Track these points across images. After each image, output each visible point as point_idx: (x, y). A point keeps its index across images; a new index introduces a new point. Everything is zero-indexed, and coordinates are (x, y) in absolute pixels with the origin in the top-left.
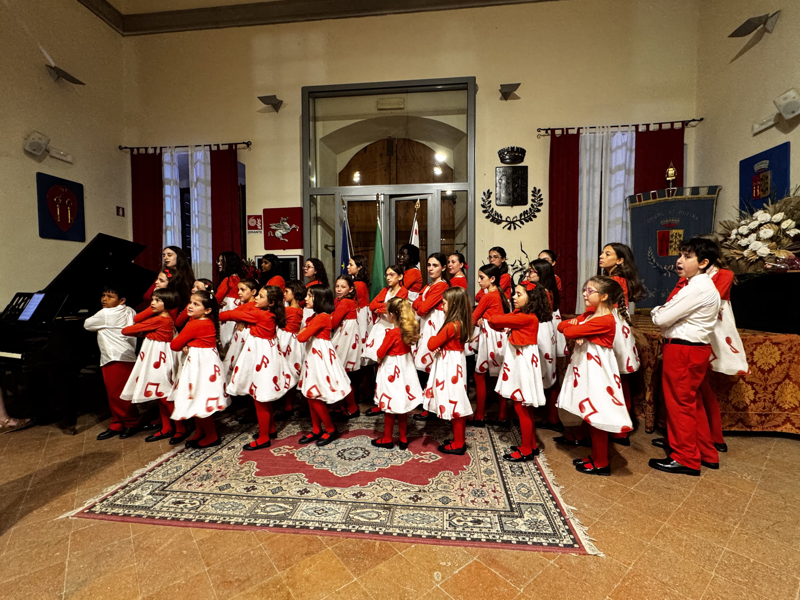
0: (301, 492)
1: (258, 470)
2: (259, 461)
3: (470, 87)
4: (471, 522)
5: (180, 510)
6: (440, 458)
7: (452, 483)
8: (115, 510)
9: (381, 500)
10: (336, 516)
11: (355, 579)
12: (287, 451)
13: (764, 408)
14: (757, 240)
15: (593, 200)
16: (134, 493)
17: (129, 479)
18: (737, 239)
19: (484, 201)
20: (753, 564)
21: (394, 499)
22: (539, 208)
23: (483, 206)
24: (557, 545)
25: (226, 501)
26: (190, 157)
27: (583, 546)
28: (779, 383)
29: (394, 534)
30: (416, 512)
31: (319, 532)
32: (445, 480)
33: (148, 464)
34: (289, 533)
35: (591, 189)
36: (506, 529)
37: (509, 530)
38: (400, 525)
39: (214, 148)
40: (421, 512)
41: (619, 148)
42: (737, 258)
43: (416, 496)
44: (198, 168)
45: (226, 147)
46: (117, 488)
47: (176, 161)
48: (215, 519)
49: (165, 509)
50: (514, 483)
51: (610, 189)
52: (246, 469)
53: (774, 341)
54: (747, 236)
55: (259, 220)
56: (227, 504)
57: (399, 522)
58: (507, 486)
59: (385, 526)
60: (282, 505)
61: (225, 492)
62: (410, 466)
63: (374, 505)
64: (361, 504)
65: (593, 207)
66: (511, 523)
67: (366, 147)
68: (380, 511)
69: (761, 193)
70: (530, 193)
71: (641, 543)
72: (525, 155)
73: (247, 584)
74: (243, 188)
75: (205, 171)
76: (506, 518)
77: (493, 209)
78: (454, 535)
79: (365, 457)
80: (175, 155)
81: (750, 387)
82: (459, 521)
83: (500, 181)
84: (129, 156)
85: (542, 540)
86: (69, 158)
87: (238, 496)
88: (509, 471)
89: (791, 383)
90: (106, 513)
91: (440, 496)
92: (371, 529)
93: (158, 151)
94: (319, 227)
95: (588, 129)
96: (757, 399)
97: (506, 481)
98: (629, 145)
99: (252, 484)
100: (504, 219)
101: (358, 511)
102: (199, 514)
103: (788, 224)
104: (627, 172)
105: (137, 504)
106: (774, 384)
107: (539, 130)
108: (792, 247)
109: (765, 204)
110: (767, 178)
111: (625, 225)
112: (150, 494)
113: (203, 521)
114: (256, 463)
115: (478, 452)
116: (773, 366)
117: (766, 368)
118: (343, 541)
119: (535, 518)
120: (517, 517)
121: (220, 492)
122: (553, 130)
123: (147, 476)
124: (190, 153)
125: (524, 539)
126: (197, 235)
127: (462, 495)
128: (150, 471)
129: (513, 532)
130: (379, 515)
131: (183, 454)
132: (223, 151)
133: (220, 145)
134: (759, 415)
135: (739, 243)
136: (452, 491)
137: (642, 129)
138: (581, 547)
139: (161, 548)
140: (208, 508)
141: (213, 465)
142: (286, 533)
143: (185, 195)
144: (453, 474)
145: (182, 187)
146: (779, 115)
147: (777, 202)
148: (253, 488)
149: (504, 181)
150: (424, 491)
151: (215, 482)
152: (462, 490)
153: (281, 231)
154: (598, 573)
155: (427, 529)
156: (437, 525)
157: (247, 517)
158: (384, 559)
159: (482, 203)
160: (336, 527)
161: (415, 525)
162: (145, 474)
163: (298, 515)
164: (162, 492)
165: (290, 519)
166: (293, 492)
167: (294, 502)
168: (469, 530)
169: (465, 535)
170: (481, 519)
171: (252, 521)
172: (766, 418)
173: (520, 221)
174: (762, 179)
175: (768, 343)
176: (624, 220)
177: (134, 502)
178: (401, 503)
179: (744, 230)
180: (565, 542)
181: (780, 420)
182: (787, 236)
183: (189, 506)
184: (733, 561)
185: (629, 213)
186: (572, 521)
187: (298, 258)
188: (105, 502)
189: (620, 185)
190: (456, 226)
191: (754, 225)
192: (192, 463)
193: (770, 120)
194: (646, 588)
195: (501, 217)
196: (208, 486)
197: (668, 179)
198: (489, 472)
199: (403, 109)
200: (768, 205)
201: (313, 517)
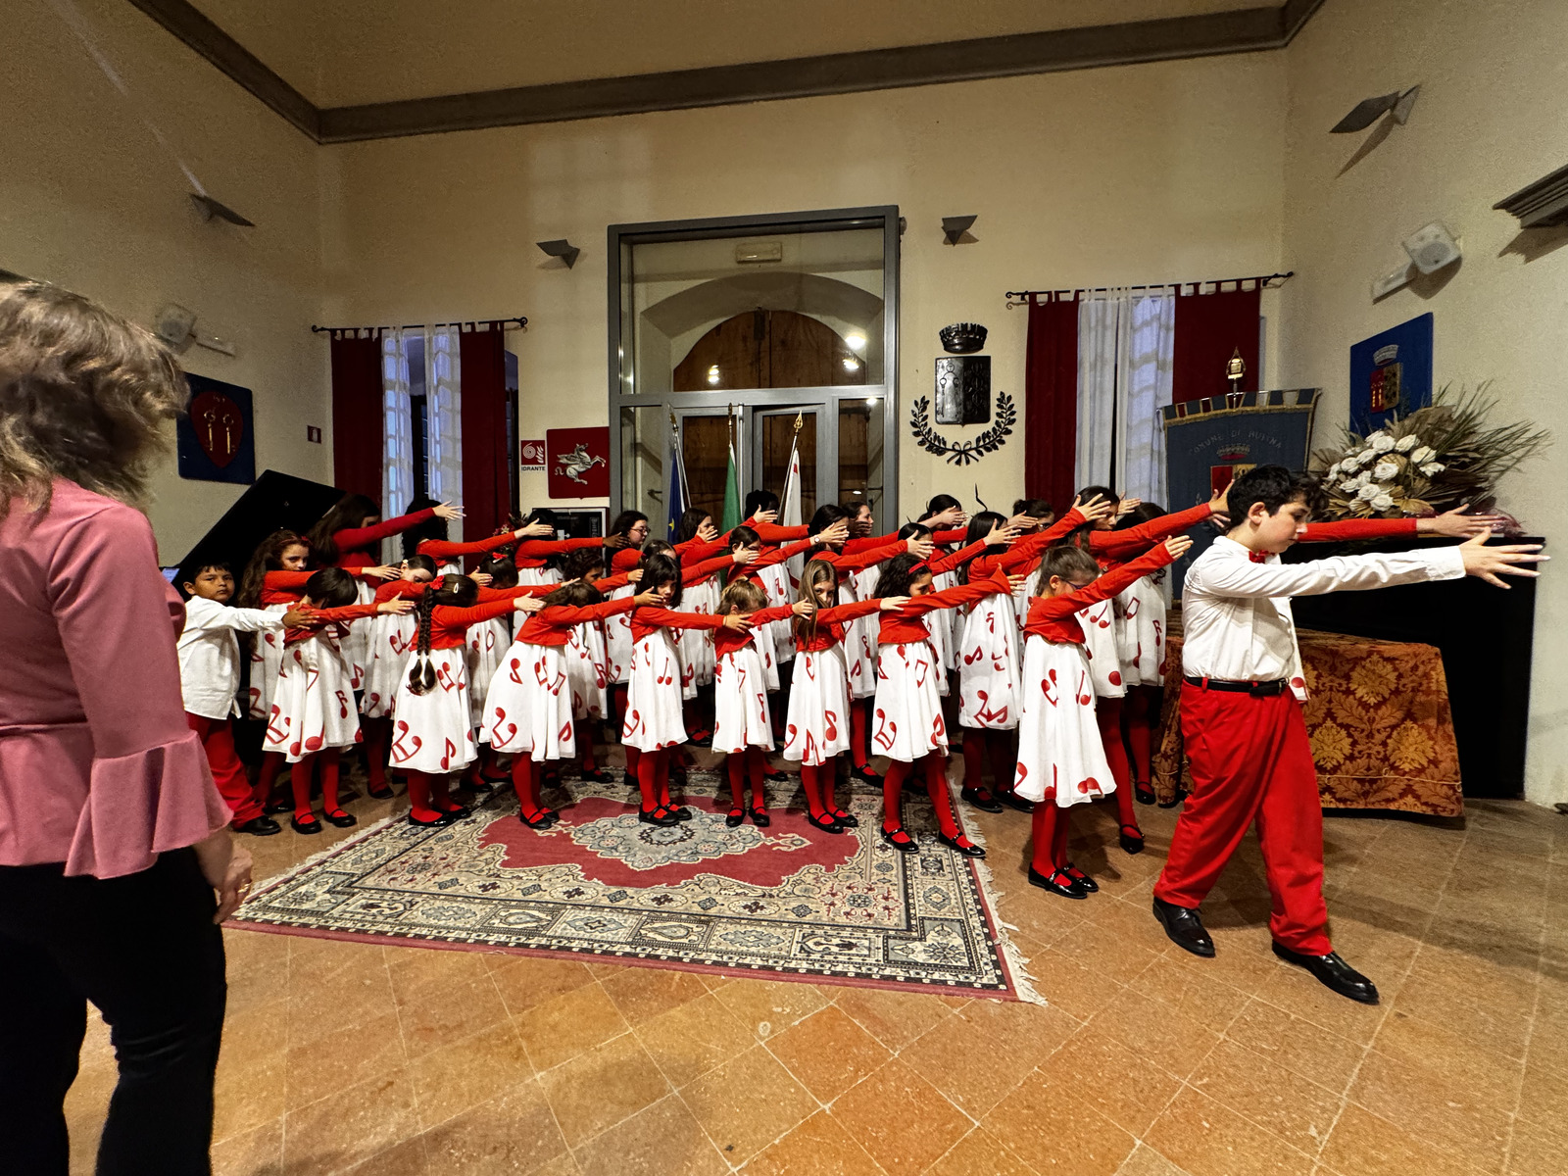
0: (569, 894)
1: (506, 858)
2: (512, 844)
3: (890, 224)
4: (837, 945)
5: (370, 918)
6: (808, 843)
7: (820, 885)
8: (269, 916)
9: (697, 909)
10: (618, 932)
11: (631, 1029)
12: (560, 828)
13: (1368, 769)
14: (1371, 482)
15: (1101, 414)
16: (303, 889)
17: (299, 868)
18: (1338, 481)
19: (915, 415)
20: (1293, 1022)
21: (719, 907)
22: (1009, 427)
23: (914, 424)
24: (971, 985)
25: (447, 904)
26: (427, 345)
27: (1013, 989)
28: (1393, 727)
29: (707, 962)
30: (749, 928)
31: (587, 957)
32: (810, 878)
33: (331, 845)
34: (538, 956)
35: (1097, 393)
36: (891, 958)
37: (898, 959)
38: (719, 947)
39: (467, 329)
40: (759, 929)
41: (1146, 324)
42: (1339, 514)
43: (756, 904)
44: (440, 362)
45: (486, 328)
46: (277, 881)
47: (404, 350)
48: (424, 932)
49: (348, 916)
50: (921, 885)
51: (1131, 395)
52: (488, 855)
53: (1386, 655)
54: (1355, 475)
55: (540, 449)
56: (447, 910)
57: (719, 944)
58: (910, 891)
59: (696, 950)
60: (535, 913)
61: (448, 891)
62: (755, 855)
63: (684, 916)
64: (664, 915)
65: (1101, 425)
66: (902, 950)
67: (719, 327)
68: (690, 925)
69: (1385, 401)
70: (994, 403)
71: (1113, 986)
72: (985, 338)
73: (456, 1033)
74: (515, 395)
75: (452, 368)
76: (897, 941)
77: (930, 429)
78: (804, 966)
79: (684, 840)
80: (403, 340)
81: (1343, 733)
82: (820, 944)
83: (943, 382)
84: (327, 343)
85: (948, 977)
86: (229, 349)
87: (467, 898)
88: (918, 867)
89: (1416, 726)
90: (253, 920)
91: (794, 904)
92: (671, 953)
93: (375, 335)
94: (639, 459)
95: (1093, 292)
96: (1356, 754)
97: (909, 882)
98: (1163, 317)
99: (492, 880)
100: (949, 446)
101: (656, 925)
102: (401, 924)
103: (1421, 454)
104: (1161, 366)
105: (305, 907)
106: (1385, 728)
107: (1009, 295)
108: (1431, 495)
109: (1387, 421)
110: (1395, 375)
111: (1156, 456)
112: (328, 892)
113: (404, 935)
114: (505, 846)
115: (873, 836)
116: (1383, 697)
117: (1372, 701)
118: (622, 972)
119: (945, 941)
120: (915, 939)
121: (440, 892)
122: (1033, 295)
123: (327, 864)
124: (427, 337)
125: (918, 974)
126: (439, 474)
127: (833, 904)
128: (334, 857)
129: (903, 963)
130: (689, 931)
131: (391, 830)
132: (482, 333)
133: (477, 325)
134: (1361, 781)
135: (1342, 486)
136: (817, 896)
137: (1185, 291)
138: (1011, 989)
139: (331, 976)
140: (417, 916)
141: (437, 848)
142: (532, 956)
143: (418, 404)
144: (824, 868)
145: (416, 394)
146: (1414, 269)
147: (1406, 416)
148: (494, 886)
149: (949, 383)
150: (771, 896)
151: (434, 875)
152: (834, 895)
153: (576, 467)
154: (1028, 1030)
155: (761, 956)
156: (780, 949)
157: (475, 931)
158: (683, 1001)
159: (913, 419)
160: (615, 949)
161: (745, 949)
162: (325, 861)
163: (558, 929)
164: (348, 890)
165: (544, 936)
166: (558, 894)
167: (555, 910)
168: (831, 958)
169: (822, 966)
170: (853, 941)
171: (483, 936)
172: (1371, 785)
173: (976, 449)
174: (1386, 377)
175: (1375, 657)
176: (1156, 448)
177: (301, 903)
178: (729, 913)
179: (1350, 465)
180: (985, 981)
181: (1394, 790)
182: (1422, 475)
183: (387, 911)
184: (1261, 1017)
185: (1163, 435)
186: (1004, 949)
187: (603, 511)
188: (255, 904)
189: (1147, 388)
190: (871, 457)
191: (1366, 456)
192: (403, 845)
193: (1399, 276)
194: (1104, 1056)
195: (945, 443)
196: (424, 882)
197: (1230, 377)
198: (884, 867)
199: (780, 260)
200: (1392, 422)
201: (582, 932)
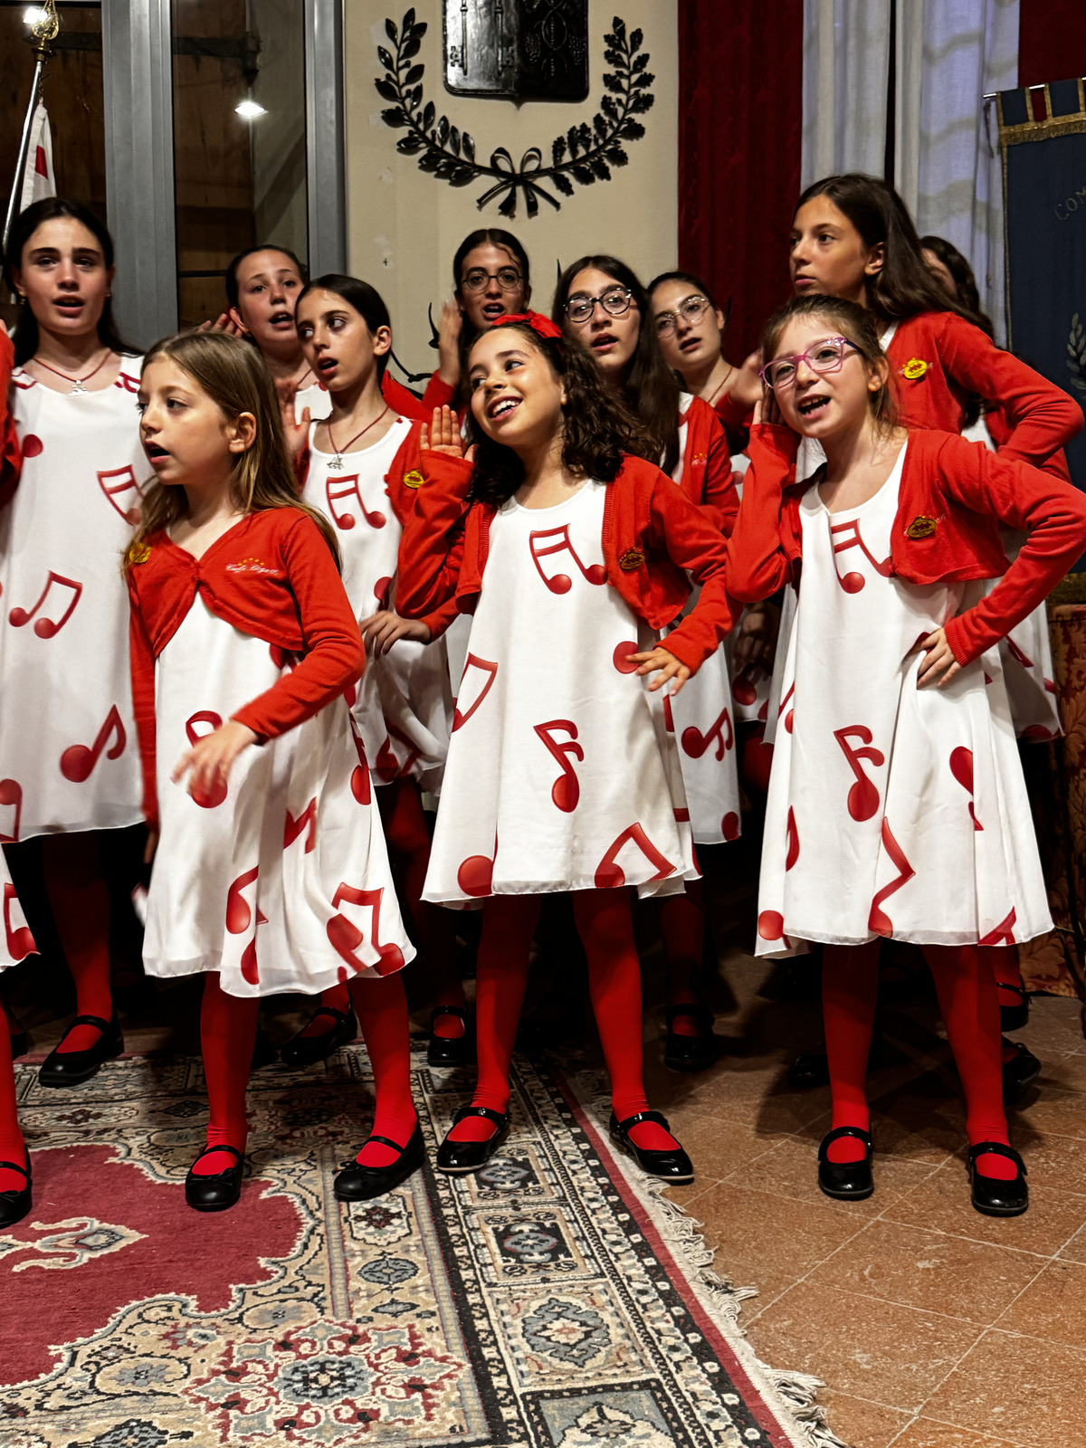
6: (131, 1236)
7: (183, 1352)
15: (860, 99)
19: (388, 64)
22: (638, 118)
23: (385, 88)
32: (147, 1338)
50: (513, 1303)
51: (928, 55)
58: (480, 1324)
65: (861, 127)
70: (597, 47)
77: (430, 108)
88: (492, 1255)
97: (472, 1299)
100: (483, 159)
127: (236, 1402)
136: (178, 1388)
144: (193, 1302)
152: (235, 1375)
159: (382, 73)
173: (556, 174)
185: (997, 164)
190: (261, 186)
195: (470, 150)
198: (388, 1270)
